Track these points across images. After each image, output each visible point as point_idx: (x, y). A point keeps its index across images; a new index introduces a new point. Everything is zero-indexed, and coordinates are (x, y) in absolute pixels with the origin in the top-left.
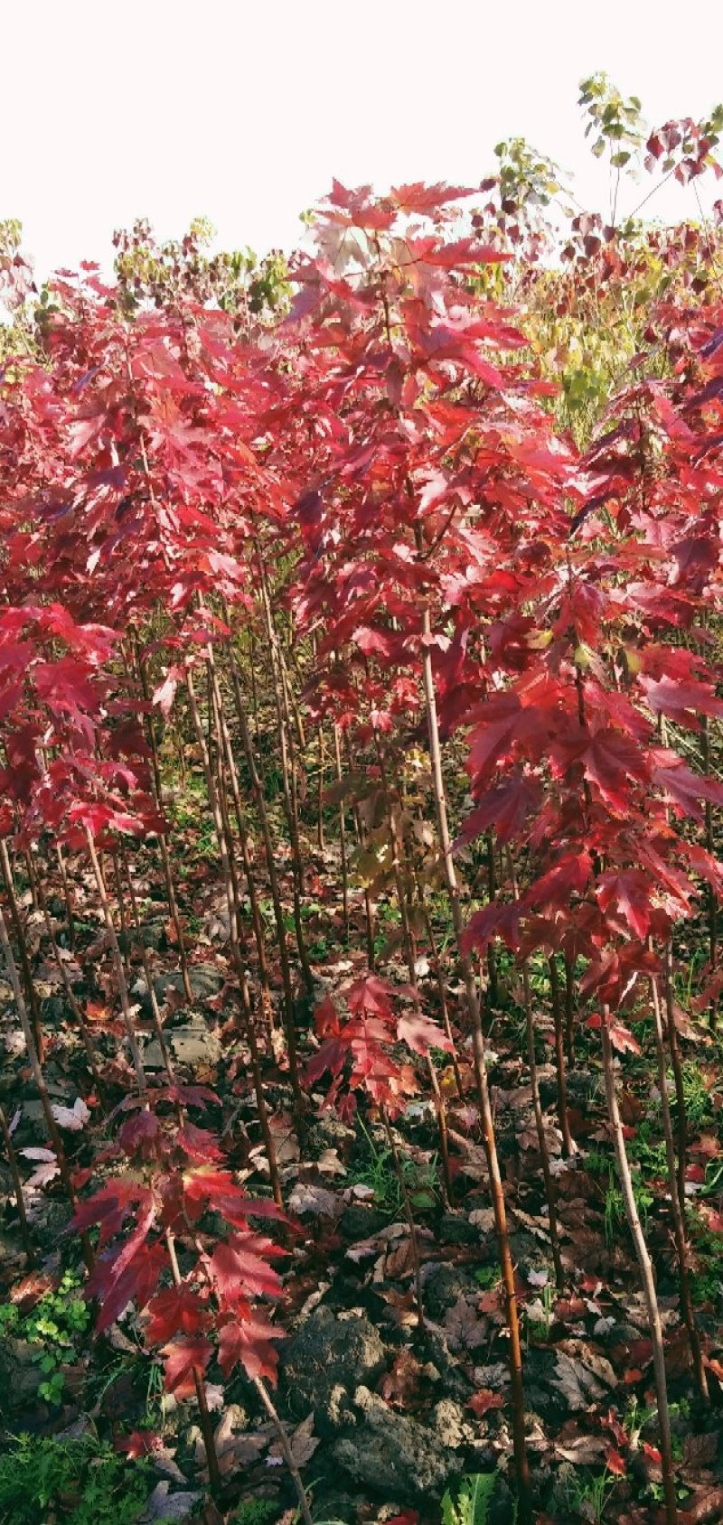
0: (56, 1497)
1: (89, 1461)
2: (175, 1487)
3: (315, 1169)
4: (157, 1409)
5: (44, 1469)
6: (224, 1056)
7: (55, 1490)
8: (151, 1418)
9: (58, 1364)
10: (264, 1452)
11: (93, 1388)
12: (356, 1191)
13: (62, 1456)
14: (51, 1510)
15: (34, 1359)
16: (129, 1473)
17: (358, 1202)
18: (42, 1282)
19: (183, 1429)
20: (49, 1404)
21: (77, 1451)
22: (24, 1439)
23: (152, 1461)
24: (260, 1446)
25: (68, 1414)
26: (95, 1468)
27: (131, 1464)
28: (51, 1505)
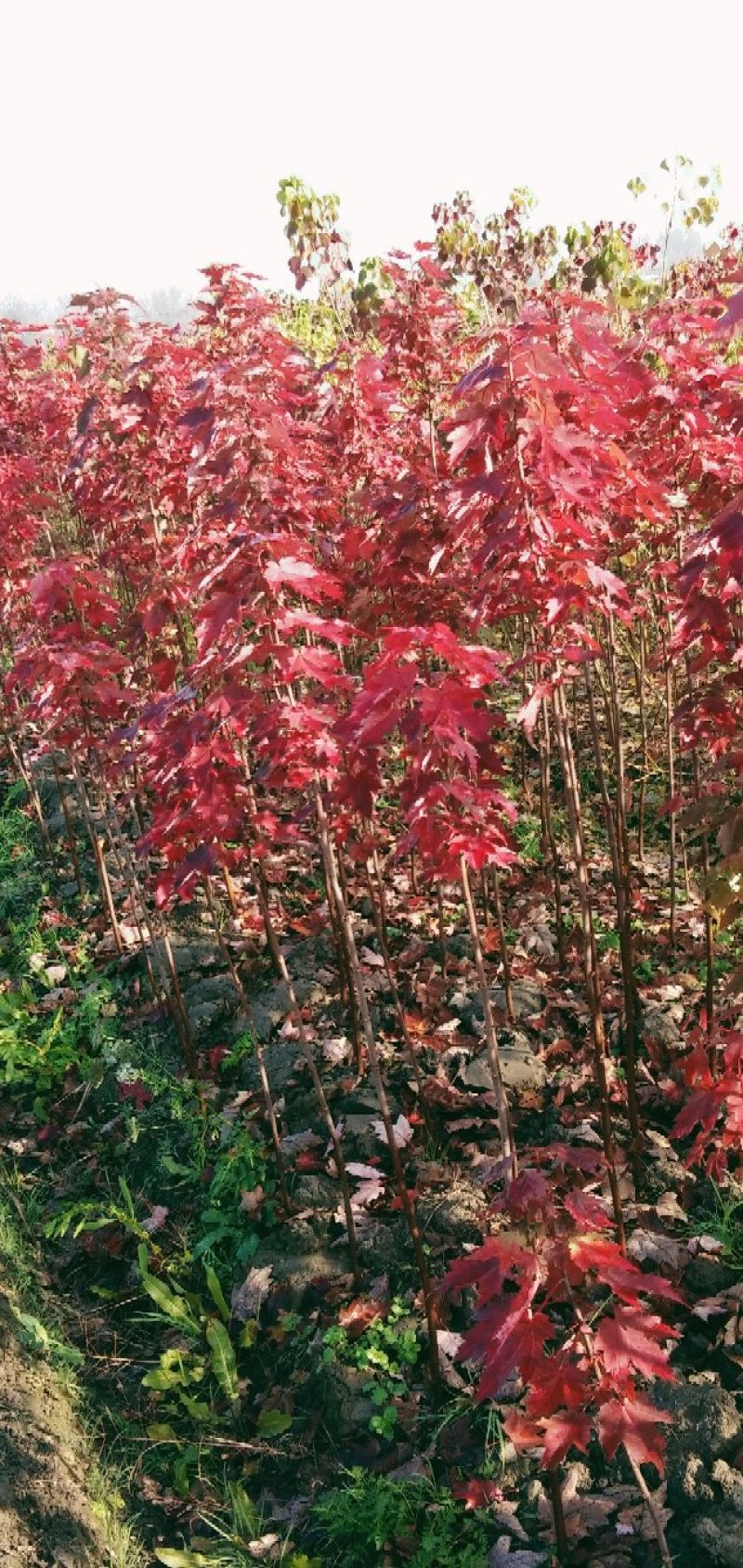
0: (392, 1541)
1: (427, 1506)
2: (516, 1544)
3: (653, 1212)
4: (496, 1457)
5: (380, 1508)
6: (549, 1081)
7: (390, 1532)
8: (489, 1468)
9: (391, 1397)
10: (613, 1517)
11: (427, 1427)
12: (702, 1243)
13: (397, 1497)
14: (387, 1553)
15: (366, 1388)
16: (468, 1523)
17: (704, 1255)
18: (370, 1307)
19: (523, 1482)
20: (380, 1437)
21: (414, 1494)
22: (356, 1473)
23: (493, 1514)
24: (607, 1510)
25: (400, 1451)
26: (433, 1515)
27: (471, 1514)
28: (387, 1548)
